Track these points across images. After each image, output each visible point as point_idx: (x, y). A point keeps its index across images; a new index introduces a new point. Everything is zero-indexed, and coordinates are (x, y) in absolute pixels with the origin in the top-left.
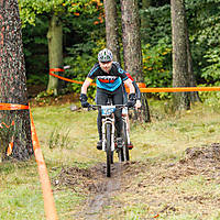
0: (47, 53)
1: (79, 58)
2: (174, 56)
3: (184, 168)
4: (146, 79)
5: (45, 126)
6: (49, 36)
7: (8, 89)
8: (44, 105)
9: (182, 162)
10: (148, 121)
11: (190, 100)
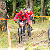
0: (12, 7)
1: (19, 9)
2: (41, 9)
3: (42, 35)
4: (35, 14)
5: (11, 24)
6: (13, 3)
7: (3, 15)
8: (11, 19)
9: (41, 33)
10: (34, 24)
11: (44, 19)
